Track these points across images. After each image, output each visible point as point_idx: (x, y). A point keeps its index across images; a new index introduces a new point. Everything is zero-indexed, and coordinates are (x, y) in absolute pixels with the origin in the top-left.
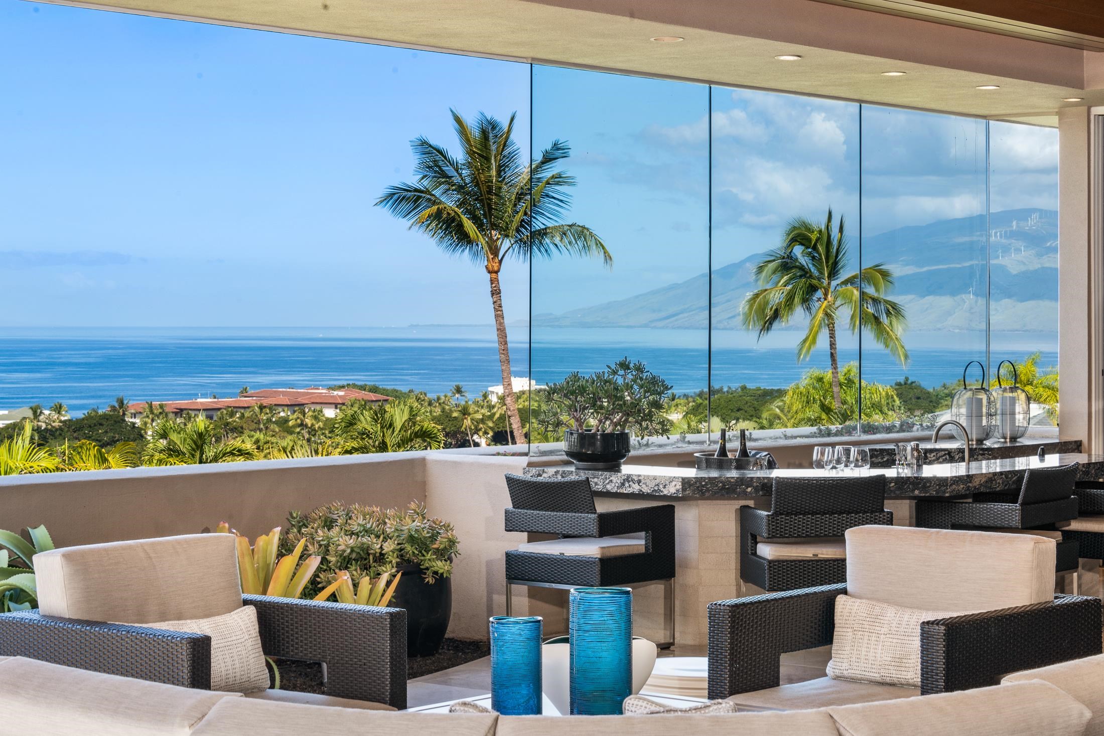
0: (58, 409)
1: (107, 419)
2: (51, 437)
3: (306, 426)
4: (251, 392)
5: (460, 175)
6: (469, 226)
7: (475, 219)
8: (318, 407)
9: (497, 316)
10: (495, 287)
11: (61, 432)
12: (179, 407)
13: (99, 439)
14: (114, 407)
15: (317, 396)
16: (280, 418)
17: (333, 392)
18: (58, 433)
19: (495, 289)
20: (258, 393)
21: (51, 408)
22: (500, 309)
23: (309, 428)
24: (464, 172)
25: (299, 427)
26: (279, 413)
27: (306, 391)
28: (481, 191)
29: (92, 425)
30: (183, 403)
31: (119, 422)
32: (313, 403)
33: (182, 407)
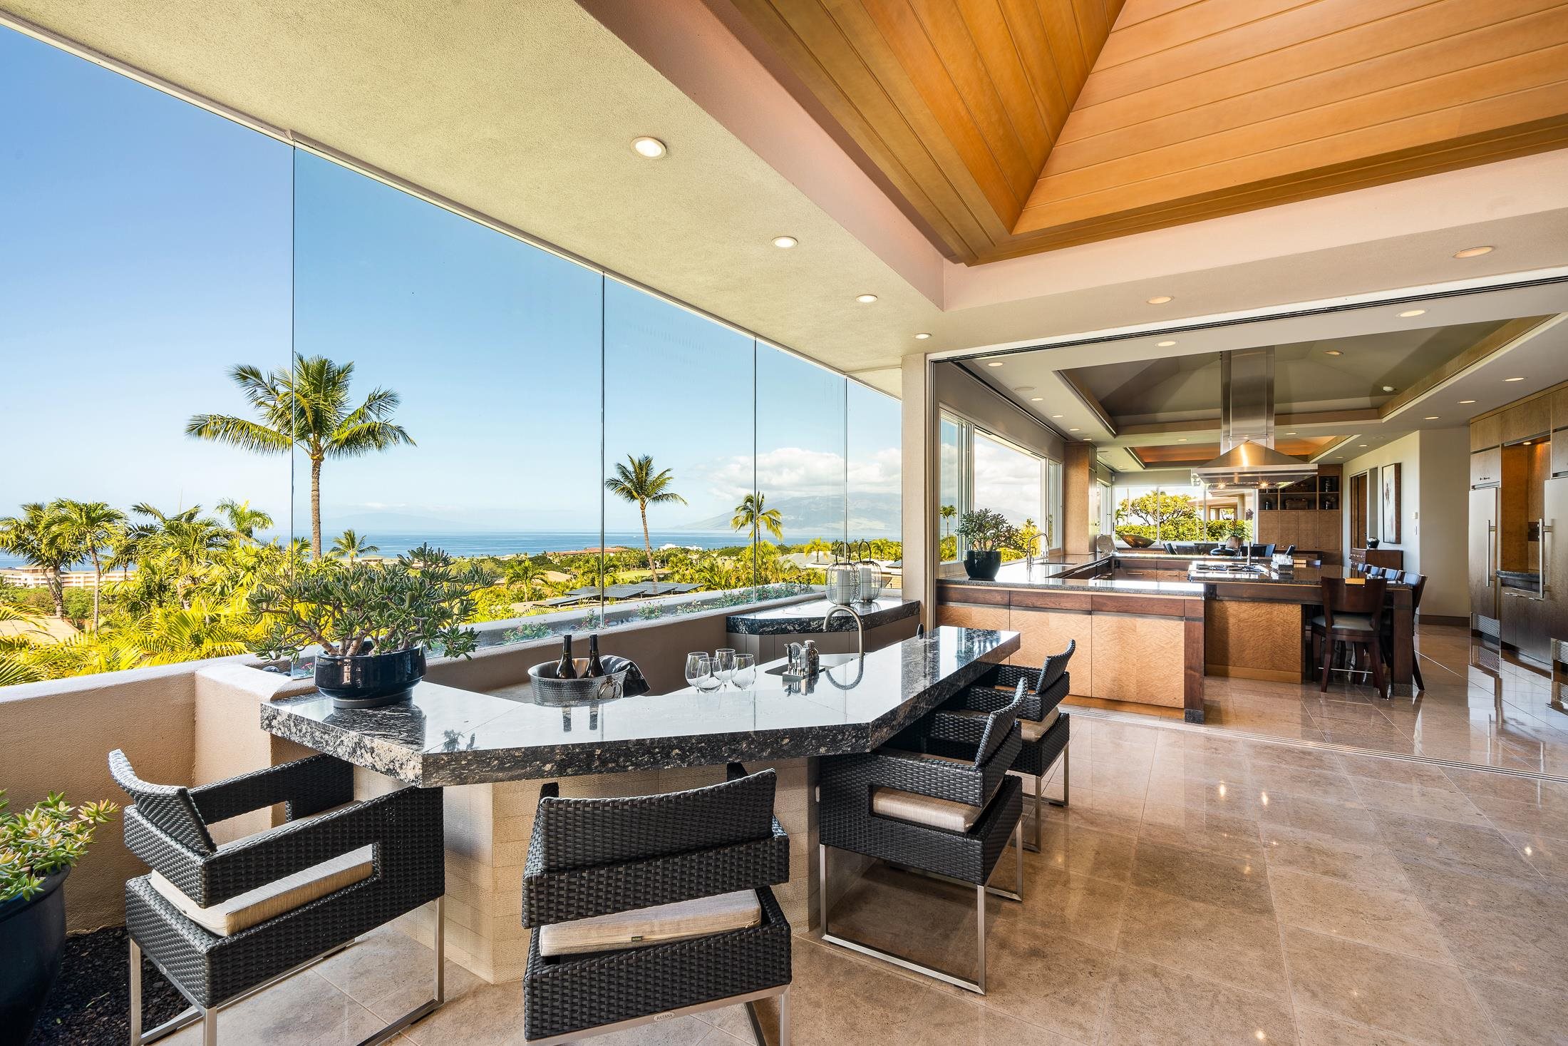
5: (631, 476)
6: (635, 494)
7: (637, 492)
9: (644, 525)
10: (643, 514)
22: (645, 522)
28: (639, 482)
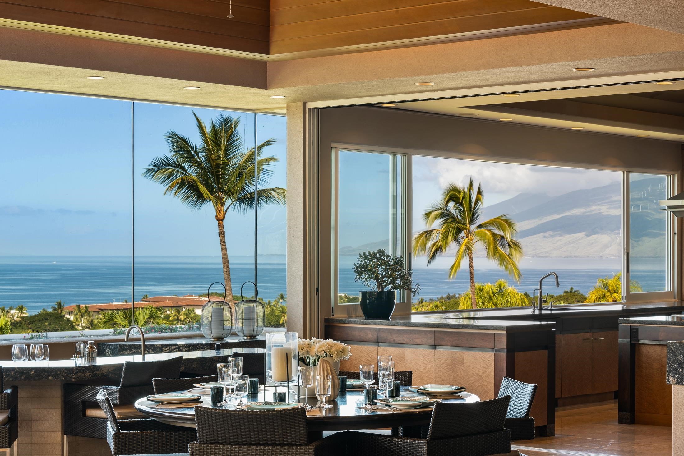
0: (21, 309)
1: (51, 316)
2: (14, 328)
3: (180, 320)
4: (149, 297)
5: (198, 155)
6: (203, 189)
7: (209, 187)
8: (191, 308)
9: (222, 249)
10: (221, 230)
11: (20, 324)
12: (100, 308)
13: (45, 328)
14: (55, 308)
15: (191, 301)
16: (166, 315)
17: (201, 298)
18: (18, 325)
19: (221, 231)
20: (153, 299)
21: (17, 308)
22: (224, 244)
23: (182, 321)
24: (200, 154)
25: (176, 321)
26: (166, 311)
27: (184, 297)
28: (212, 166)
29: (41, 320)
30: (102, 305)
31: (58, 318)
32: (188, 305)
33: (102, 308)
